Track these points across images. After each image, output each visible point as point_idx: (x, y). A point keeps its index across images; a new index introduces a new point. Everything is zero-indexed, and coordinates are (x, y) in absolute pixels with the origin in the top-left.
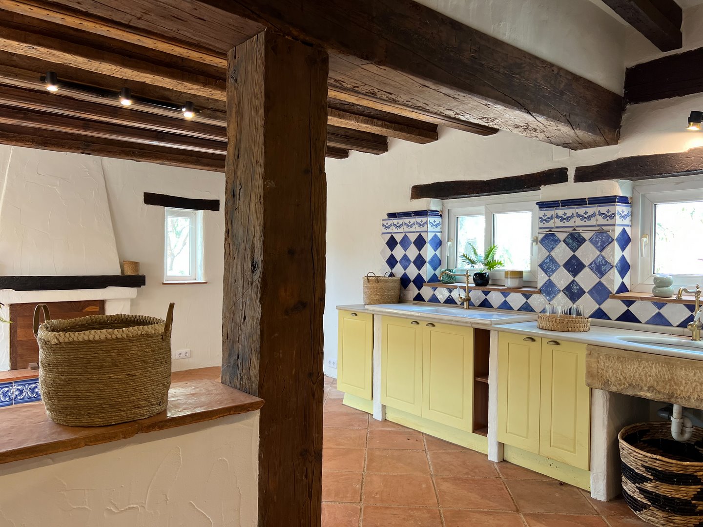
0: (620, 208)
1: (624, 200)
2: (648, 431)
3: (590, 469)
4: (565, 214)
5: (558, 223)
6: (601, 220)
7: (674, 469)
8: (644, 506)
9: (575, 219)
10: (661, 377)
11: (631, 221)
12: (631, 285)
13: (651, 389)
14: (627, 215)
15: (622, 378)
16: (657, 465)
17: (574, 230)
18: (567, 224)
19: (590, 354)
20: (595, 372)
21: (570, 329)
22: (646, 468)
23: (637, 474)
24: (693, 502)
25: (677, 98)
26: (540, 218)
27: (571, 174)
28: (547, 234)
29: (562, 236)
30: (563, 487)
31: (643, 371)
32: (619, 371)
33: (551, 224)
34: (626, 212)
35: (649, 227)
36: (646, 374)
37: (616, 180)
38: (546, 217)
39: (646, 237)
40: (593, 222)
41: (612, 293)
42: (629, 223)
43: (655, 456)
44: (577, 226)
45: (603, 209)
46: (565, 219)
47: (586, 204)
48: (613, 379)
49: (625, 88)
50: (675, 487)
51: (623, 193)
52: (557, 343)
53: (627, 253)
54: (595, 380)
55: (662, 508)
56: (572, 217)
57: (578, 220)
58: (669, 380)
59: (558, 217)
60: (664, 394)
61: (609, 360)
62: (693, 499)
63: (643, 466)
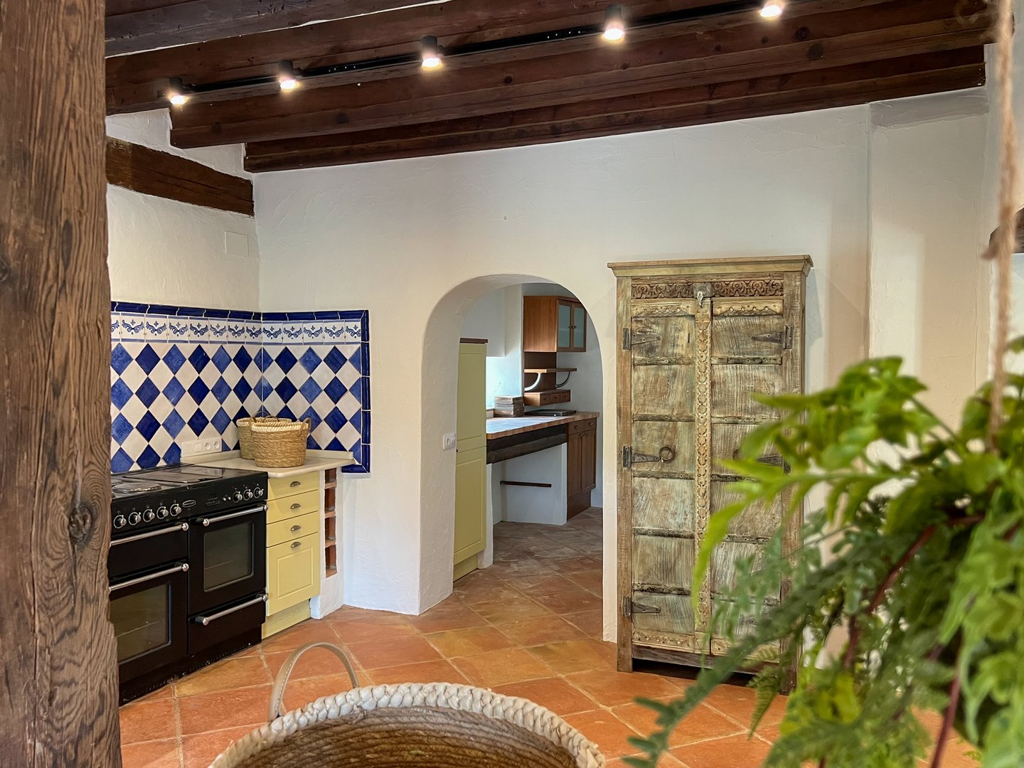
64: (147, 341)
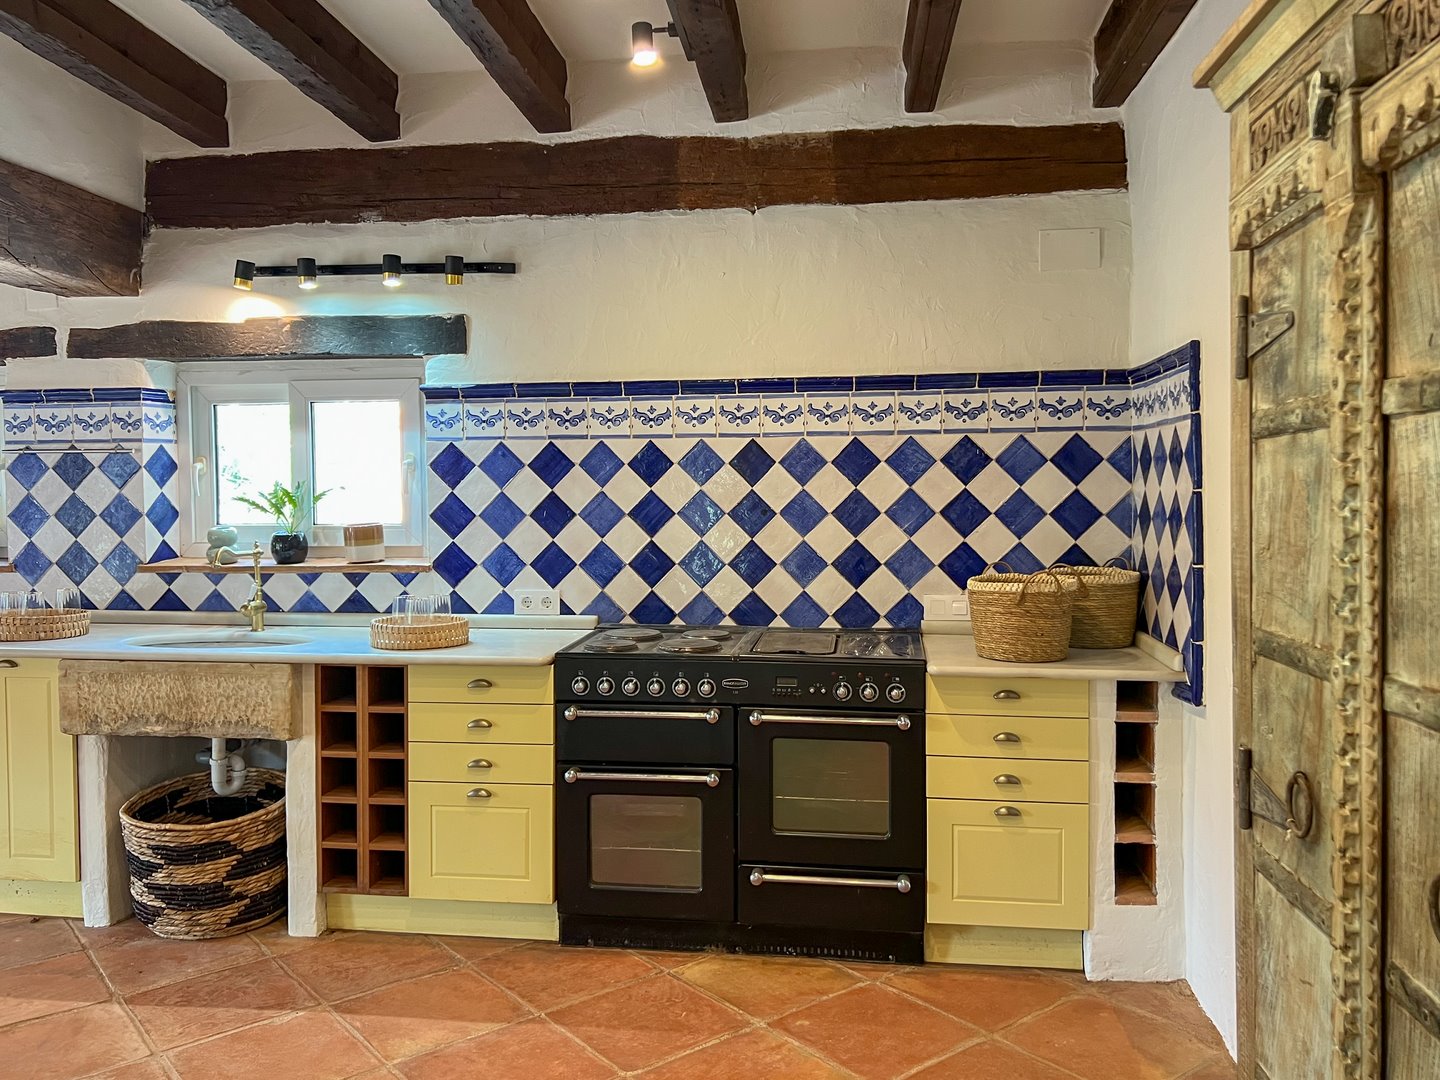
0: (149, 410)
1: (160, 396)
2: (186, 790)
3: (80, 878)
4: (54, 417)
5: (42, 433)
6: (118, 432)
7: (192, 839)
8: (157, 913)
9: (74, 427)
10: (174, 697)
11: (176, 432)
12: (181, 545)
13: (161, 718)
14: (168, 423)
15: (117, 708)
16: (167, 840)
17: (73, 447)
18: (58, 436)
19: (65, 676)
20: (75, 706)
21: (42, 635)
22: (154, 848)
23: (142, 863)
24: (225, 883)
25: (227, 230)
26: (6, 422)
27: (62, 340)
28: (20, 454)
29: (50, 459)
30: (37, 925)
31: (148, 691)
32: (113, 698)
33: (28, 435)
34: (164, 418)
35: (207, 446)
36: (152, 696)
37: (141, 359)
38: (18, 421)
39: (201, 461)
40: (103, 434)
41: (141, 562)
42: (172, 437)
43: (163, 826)
44: (77, 441)
45: (121, 410)
46: (54, 426)
47: (91, 400)
48: (104, 714)
49: (146, 196)
50: (198, 867)
51: (155, 384)
52: (13, 664)
53: (171, 490)
54: (77, 721)
55: (181, 907)
56: (67, 422)
57: (78, 428)
58: (186, 699)
59: (41, 421)
60: (179, 723)
61: (96, 681)
62: (224, 879)
63: (149, 847)
64: (854, 433)
